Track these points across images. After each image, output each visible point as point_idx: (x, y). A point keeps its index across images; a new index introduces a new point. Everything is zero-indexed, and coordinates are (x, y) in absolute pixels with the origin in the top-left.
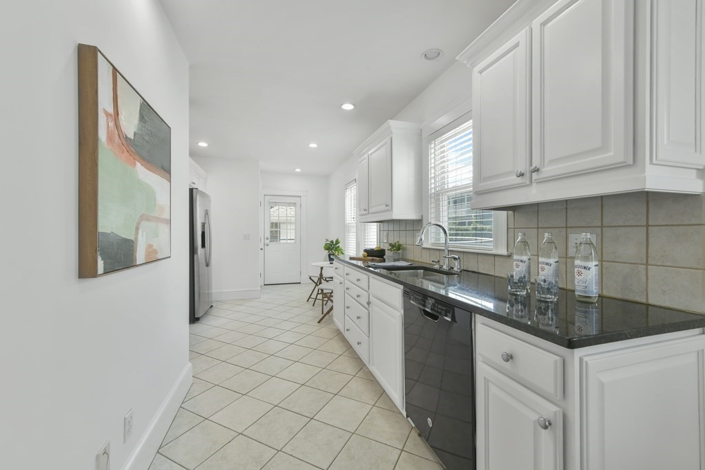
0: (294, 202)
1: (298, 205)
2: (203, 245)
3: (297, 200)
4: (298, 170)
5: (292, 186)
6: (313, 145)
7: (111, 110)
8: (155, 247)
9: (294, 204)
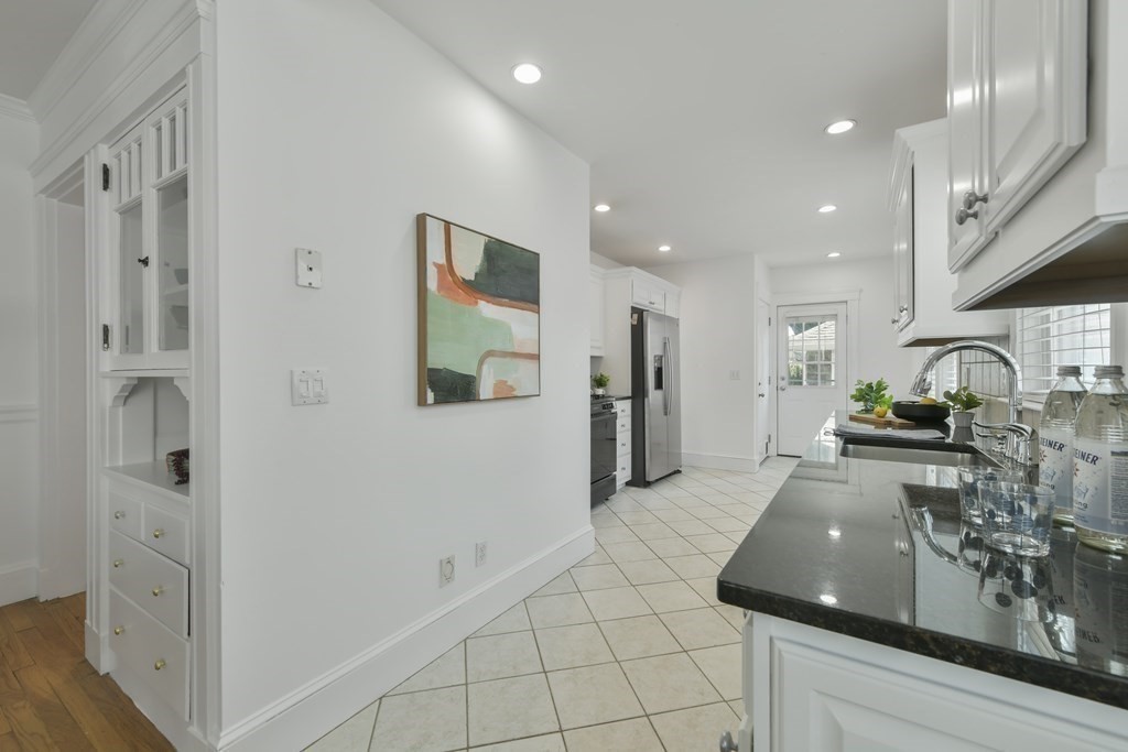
0: (834, 313)
1: (842, 318)
2: (659, 385)
3: (840, 309)
4: (834, 255)
5: (832, 285)
6: (828, 209)
7: (442, 261)
8: (509, 383)
9: (835, 317)
